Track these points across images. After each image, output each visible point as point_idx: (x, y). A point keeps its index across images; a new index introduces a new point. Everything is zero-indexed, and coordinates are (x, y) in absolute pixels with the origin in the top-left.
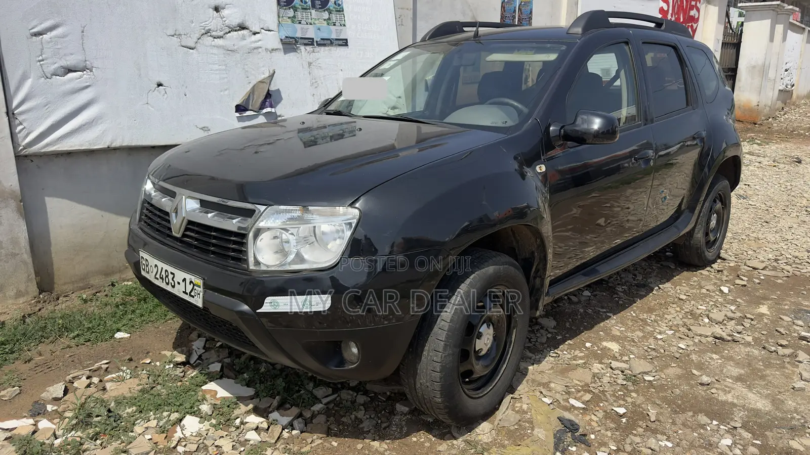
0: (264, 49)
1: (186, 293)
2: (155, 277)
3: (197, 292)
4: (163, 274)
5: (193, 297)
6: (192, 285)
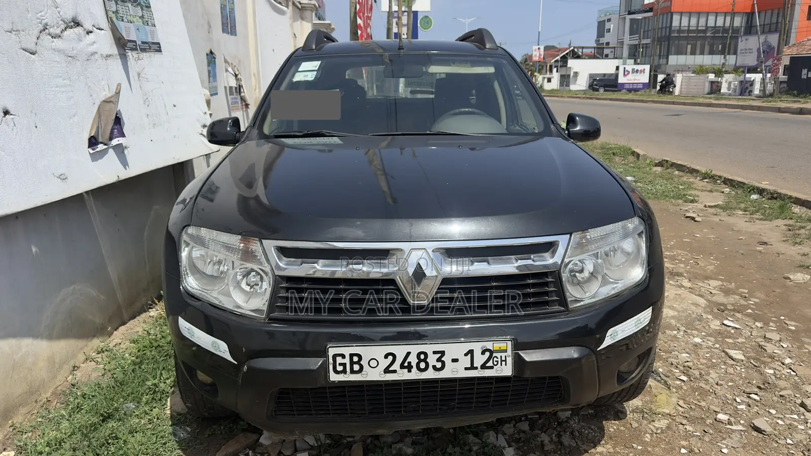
0: (99, 54)
1: (473, 367)
2: (387, 371)
3: (499, 360)
4: (413, 359)
5: (491, 368)
6: (487, 354)
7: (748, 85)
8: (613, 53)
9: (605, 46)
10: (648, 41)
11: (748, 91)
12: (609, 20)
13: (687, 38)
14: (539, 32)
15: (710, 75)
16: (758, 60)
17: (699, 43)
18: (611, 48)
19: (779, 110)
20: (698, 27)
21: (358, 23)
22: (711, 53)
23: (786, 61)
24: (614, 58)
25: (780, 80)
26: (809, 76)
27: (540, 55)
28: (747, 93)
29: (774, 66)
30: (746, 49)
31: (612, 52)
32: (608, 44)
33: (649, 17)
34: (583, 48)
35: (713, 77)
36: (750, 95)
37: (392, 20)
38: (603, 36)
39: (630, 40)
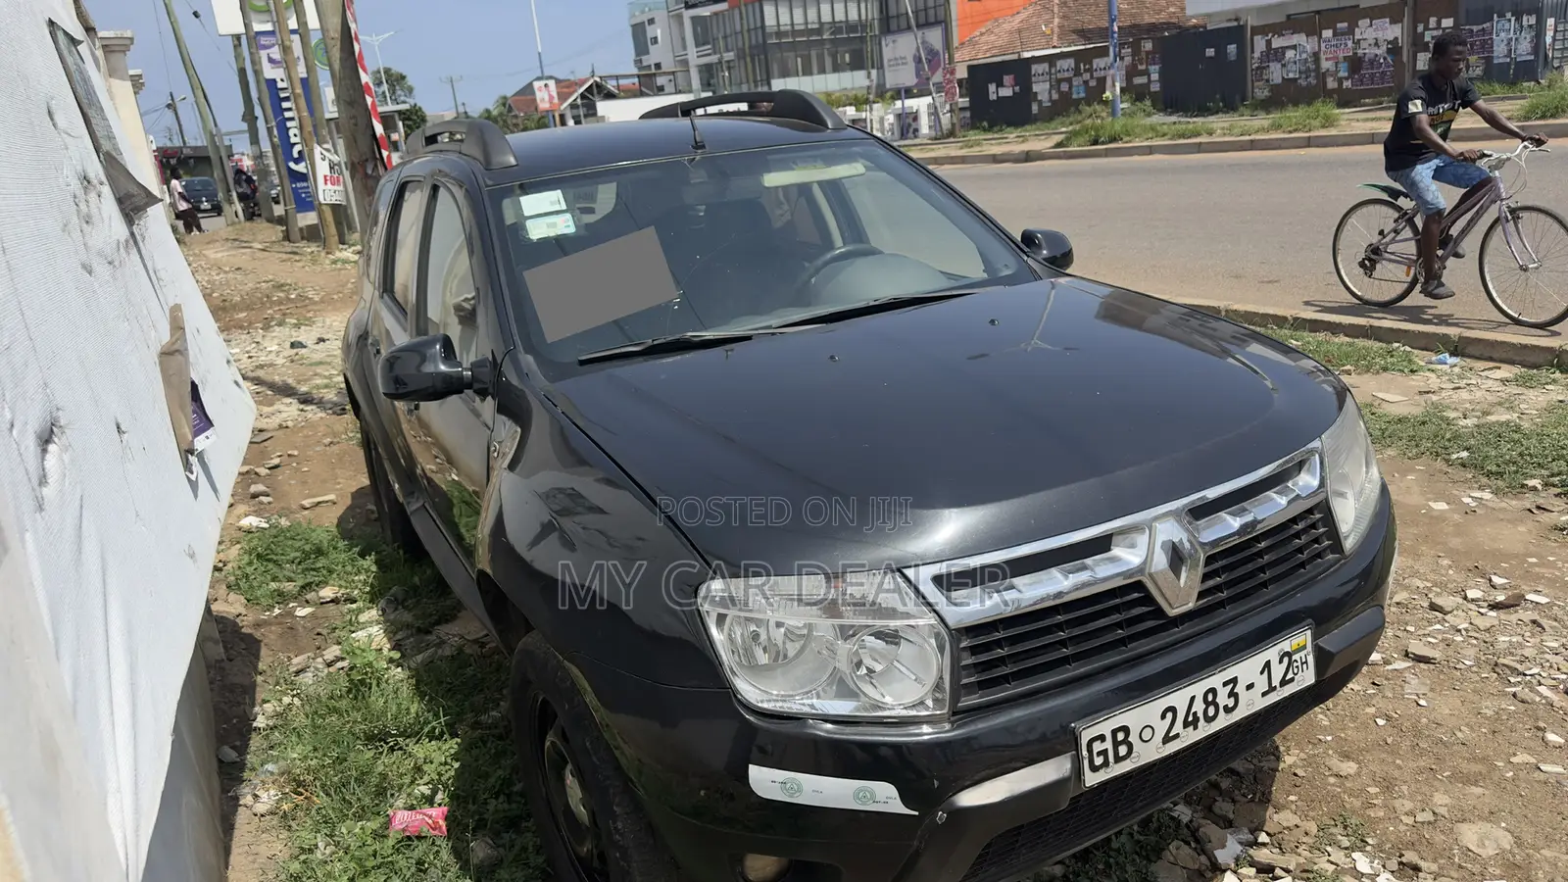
1: (1272, 689)
2: (1167, 739)
3: (1299, 663)
4: (1199, 707)
5: (1292, 680)
6: (1286, 660)
7: (910, 120)
8: (673, 83)
9: (653, 71)
10: (729, 56)
11: (911, 130)
12: (651, 21)
13: (793, 46)
14: (539, 54)
15: (848, 108)
16: (918, 75)
17: (813, 53)
18: (669, 73)
19: (995, 159)
20: (806, 23)
21: (363, 82)
22: (836, 69)
23: (962, 73)
24: (676, 93)
25: (960, 106)
26: (1000, 95)
27: (551, 98)
28: (911, 134)
29: (947, 84)
30: (896, 59)
31: (670, 81)
32: (658, 66)
33: (722, 12)
34: (617, 77)
35: (854, 113)
36: (916, 137)
37: (258, 53)
38: (647, 52)
39: (698, 57)
